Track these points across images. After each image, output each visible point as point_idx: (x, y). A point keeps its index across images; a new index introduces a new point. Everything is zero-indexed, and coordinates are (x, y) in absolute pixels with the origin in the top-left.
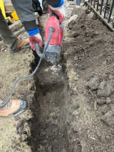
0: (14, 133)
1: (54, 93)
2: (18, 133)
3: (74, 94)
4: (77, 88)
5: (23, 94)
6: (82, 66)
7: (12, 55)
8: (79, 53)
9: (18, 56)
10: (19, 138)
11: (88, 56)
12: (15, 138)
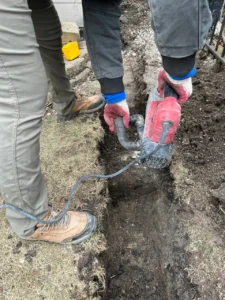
0: (74, 278)
1: (134, 204)
2: (82, 278)
3: (185, 211)
4: (192, 200)
5: (88, 201)
6: (199, 158)
7: (62, 123)
8: (192, 131)
9: (73, 126)
10: (85, 290)
11: (211, 140)
12: (76, 287)
